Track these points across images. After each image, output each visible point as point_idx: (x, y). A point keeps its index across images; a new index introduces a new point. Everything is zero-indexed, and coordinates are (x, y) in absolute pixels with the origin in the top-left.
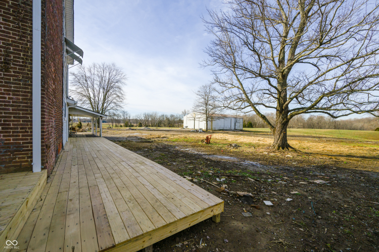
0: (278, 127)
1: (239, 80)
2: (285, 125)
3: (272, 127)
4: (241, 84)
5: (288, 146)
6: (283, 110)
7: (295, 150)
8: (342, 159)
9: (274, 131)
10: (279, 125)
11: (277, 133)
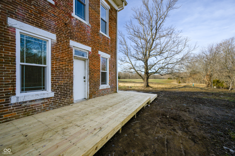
0: (145, 79)
1: (130, 60)
2: (148, 78)
3: (143, 79)
4: (131, 62)
5: (149, 86)
6: (147, 73)
7: (151, 87)
8: (165, 89)
9: (144, 81)
10: (146, 78)
11: (145, 81)
